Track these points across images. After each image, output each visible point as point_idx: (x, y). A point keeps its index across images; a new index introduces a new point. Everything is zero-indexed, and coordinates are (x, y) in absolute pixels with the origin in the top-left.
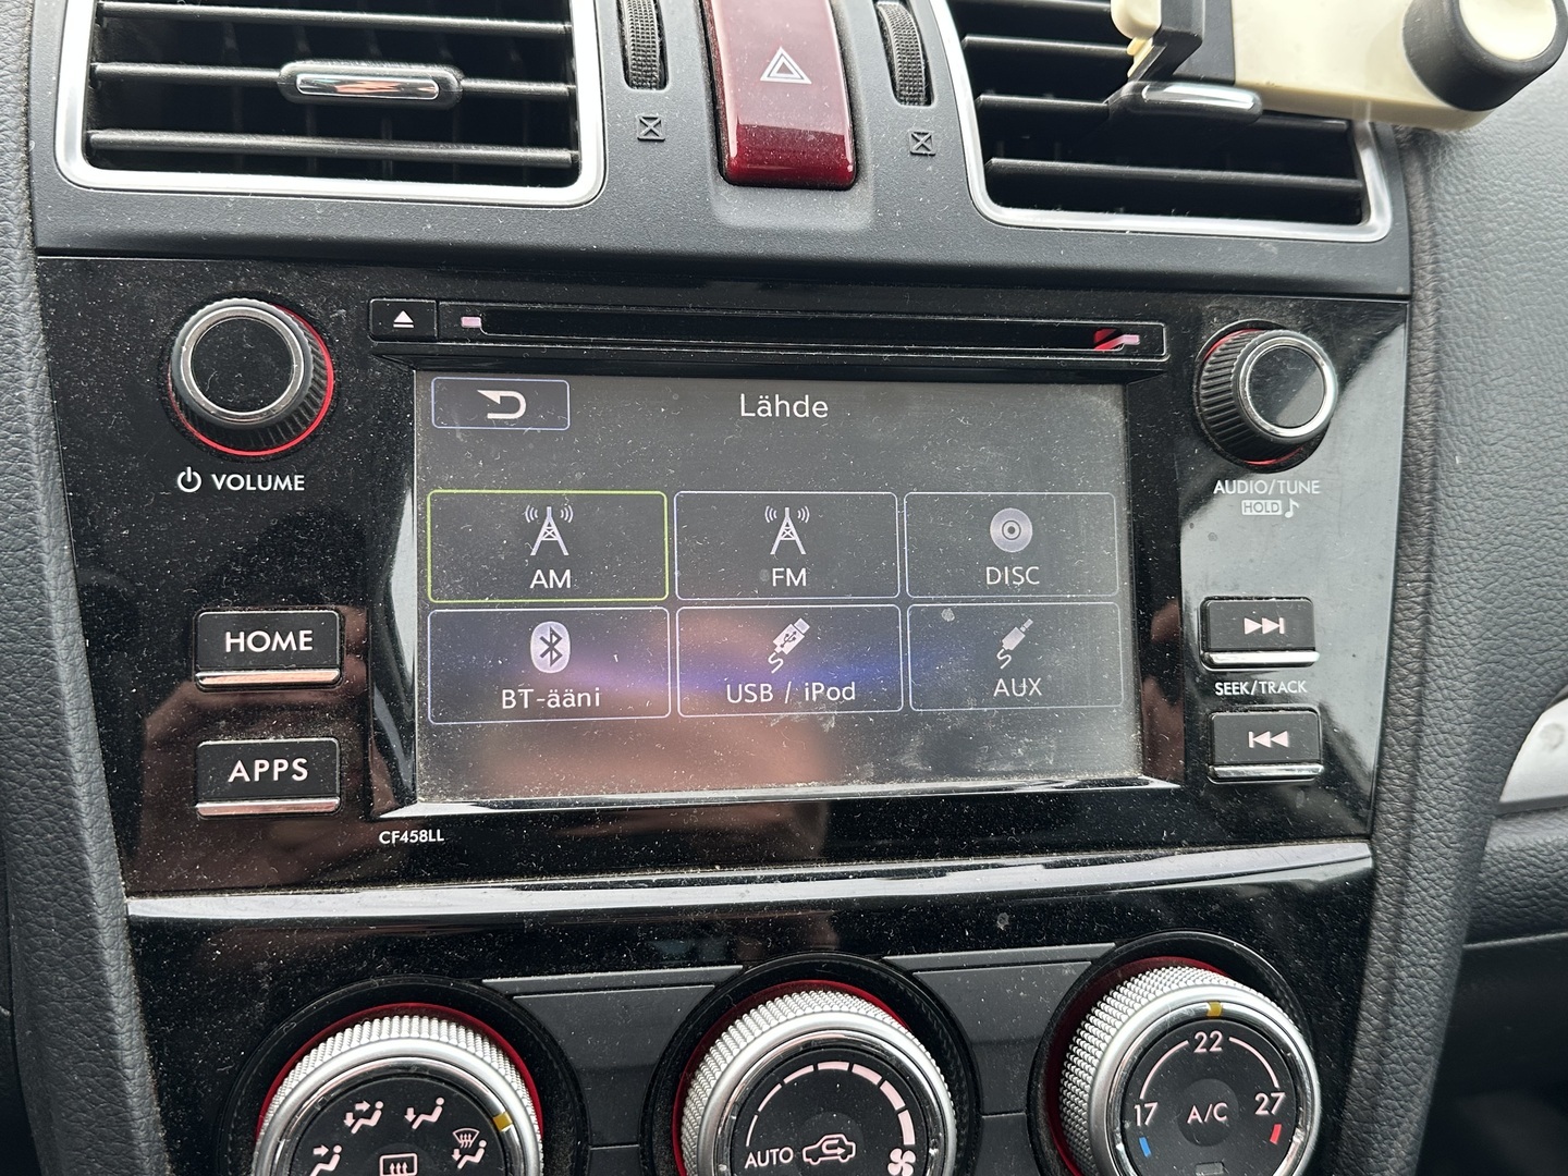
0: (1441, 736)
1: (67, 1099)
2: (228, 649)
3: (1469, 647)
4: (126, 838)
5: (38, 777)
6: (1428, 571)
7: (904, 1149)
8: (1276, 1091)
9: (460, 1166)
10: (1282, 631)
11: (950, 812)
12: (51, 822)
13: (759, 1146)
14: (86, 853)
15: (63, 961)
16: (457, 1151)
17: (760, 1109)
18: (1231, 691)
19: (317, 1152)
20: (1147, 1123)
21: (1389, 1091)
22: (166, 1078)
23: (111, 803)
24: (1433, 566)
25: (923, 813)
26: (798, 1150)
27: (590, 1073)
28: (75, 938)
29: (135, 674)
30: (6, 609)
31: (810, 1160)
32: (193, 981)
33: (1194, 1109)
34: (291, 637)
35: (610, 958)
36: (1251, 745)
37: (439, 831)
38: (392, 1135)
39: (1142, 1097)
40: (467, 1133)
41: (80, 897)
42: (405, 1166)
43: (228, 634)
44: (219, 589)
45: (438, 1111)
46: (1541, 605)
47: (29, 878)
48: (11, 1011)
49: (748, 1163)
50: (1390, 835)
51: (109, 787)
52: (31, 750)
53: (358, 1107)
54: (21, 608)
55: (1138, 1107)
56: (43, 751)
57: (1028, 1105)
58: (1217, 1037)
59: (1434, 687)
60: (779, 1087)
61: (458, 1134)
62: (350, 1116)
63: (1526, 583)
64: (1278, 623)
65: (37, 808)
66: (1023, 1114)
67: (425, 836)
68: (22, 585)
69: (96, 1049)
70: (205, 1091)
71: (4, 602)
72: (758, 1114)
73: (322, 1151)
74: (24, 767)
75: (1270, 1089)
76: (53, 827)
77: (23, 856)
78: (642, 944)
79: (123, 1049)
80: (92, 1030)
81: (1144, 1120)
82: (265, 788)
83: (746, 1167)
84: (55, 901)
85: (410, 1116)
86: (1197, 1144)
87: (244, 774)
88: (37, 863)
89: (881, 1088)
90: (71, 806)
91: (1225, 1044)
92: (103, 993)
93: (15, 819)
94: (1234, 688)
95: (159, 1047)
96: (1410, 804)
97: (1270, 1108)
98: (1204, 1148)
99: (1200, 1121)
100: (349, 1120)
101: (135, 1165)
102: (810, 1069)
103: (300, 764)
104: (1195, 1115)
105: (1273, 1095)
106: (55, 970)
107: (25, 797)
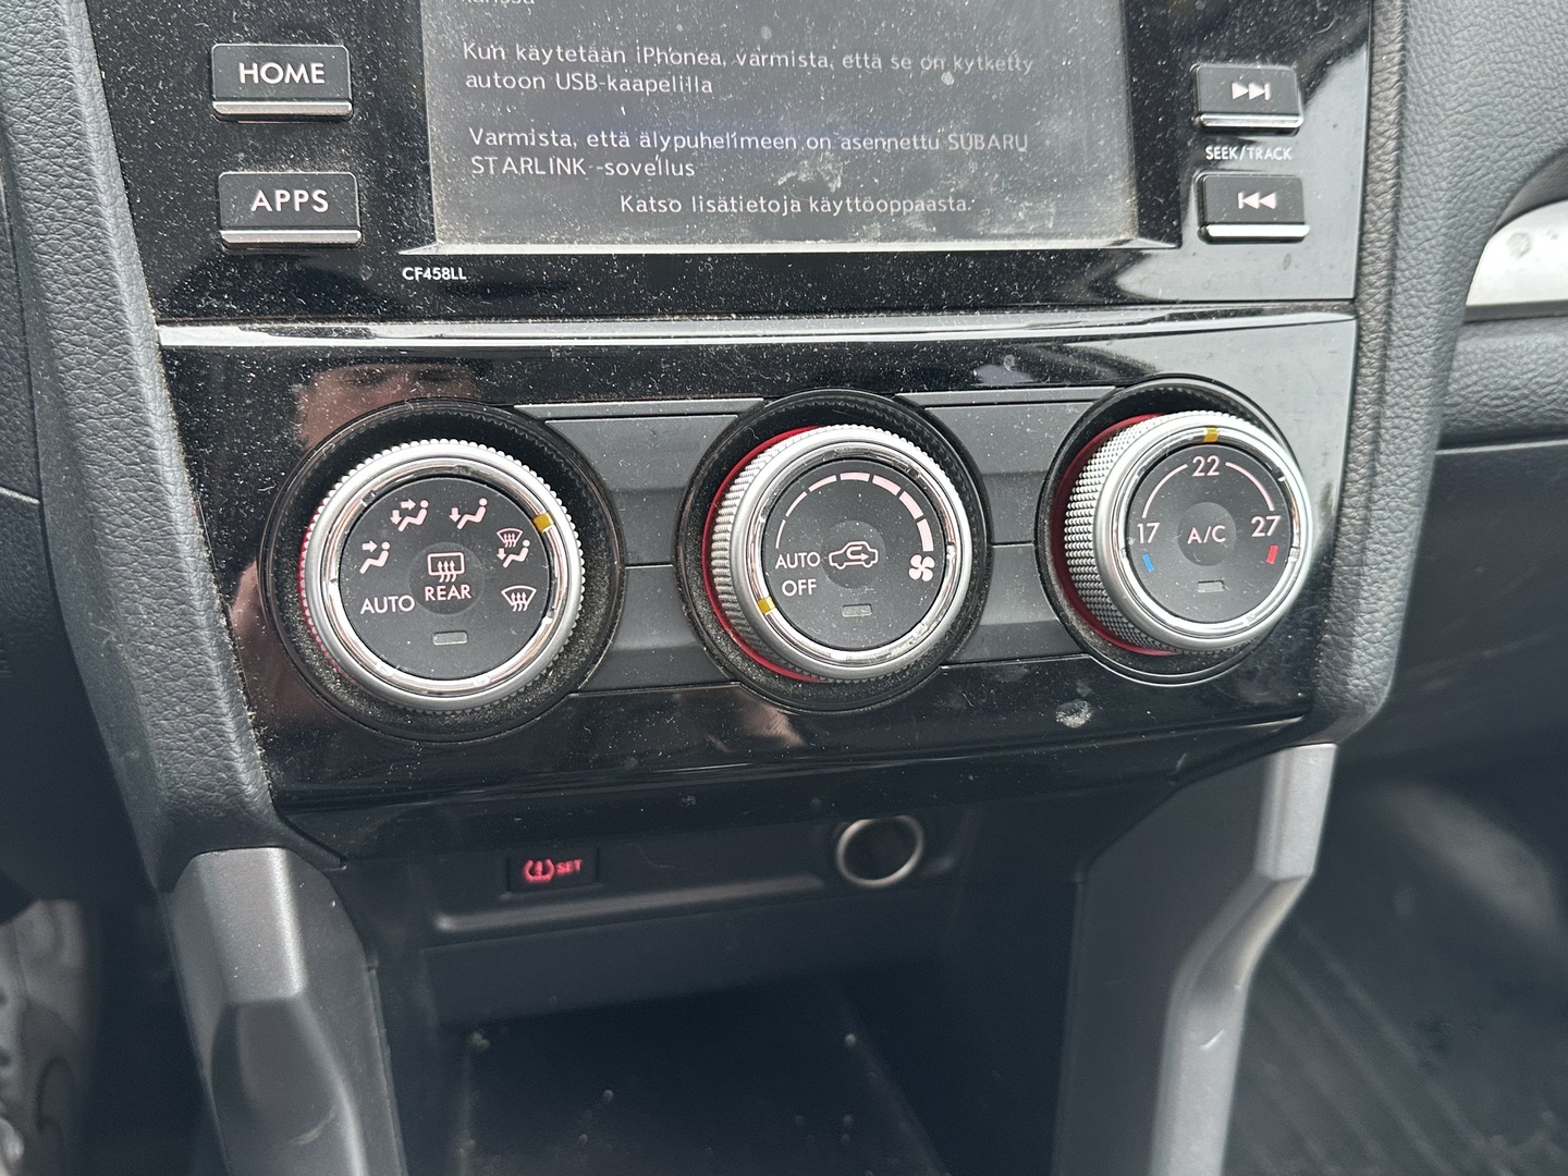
0: (1418, 200)
1: (109, 516)
2: (243, 80)
3: (1443, 117)
4: (153, 266)
5: (63, 197)
6: (1402, 41)
7: (924, 555)
8: (1271, 514)
9: (506, 565)
10: (1267, 97)
11: (956, 266)
12: (80, 241)
13: (788, 549)
14: (116, 272)
15: (99, 378)
16: (501, 551)
17: (787, 515)
18: (1221, 155)
19: (365, 547)
20: (1149, 541)
21: (1377, 536)
22: (207, 499)
23: (135, 232)
24: (1407, 37)
25: (930, 267)
26: (824, 555)
27: (623, 493)
28: (110, 355)
29: (153, 106)
30: (21, 32)
31: (836, 565)
32: (228, 402)
33: (1194, 531)
34: (302, 70)
35: (636, 387)
36: (1241, 206)
37: (460, 270)
38: (438, 532)
39: (1144, 516)
40: (511, 532)
41: (112, 313)
42: (452, 564)
43: (242, 66)
44: (230, 23)
45: (482, 511)
46: (1509, 91)
47: (59, 298)
48: (40, 499)
49: (779, 564)
50: (1373, 295)
51: (133, 217)
52: (55, 171)
53: (404, 505)
54: (35, 31)
55: (1141, 525)
56: (66, 171)
57: (1036, 537)
58: (1214, 461)
59: (1411, 152)
60: (804, 494)
61: (502, 534)
62: (396, 513)
63: (1494, 66)
64: (1263, 88)
65: (64, 227)
66: (1032, 545)
67: (447, 274)
68: (35, 8)
69: (137, 464)
70: (247, 512)
71: (18, 25)
72: (786, 519)
73: (371, 547)
74: (49, 188)
75: (1265, 512)
76: (82, 246)
77: (53, 276)
78: (666, 376)
79: (163, 465)
80: (132, 445)
81: (1146, 538)
82: (287, 219)
83: (777, 567)
84: (88, 319)
85: (455, 516)
86: (1198, 563)
87: (266, 203)
88: (68, 283)
89: (901, 498)
90: (98, 225)
91: (1221, 468)
92: (140, 409)
93: (43, 240)
94: (1224, 153)
95: (199, 468)
96: (1392, 262)
97: (1265, 529)
98: (1204, 567)
99: (1200, 541)
100: (396, 518)
101: (182, 577)
102: (833, 479)
103: (320, 196)
104: (1194, 536)
105: (1268, 518)
106: (91, 387)
107: (52, 218)
